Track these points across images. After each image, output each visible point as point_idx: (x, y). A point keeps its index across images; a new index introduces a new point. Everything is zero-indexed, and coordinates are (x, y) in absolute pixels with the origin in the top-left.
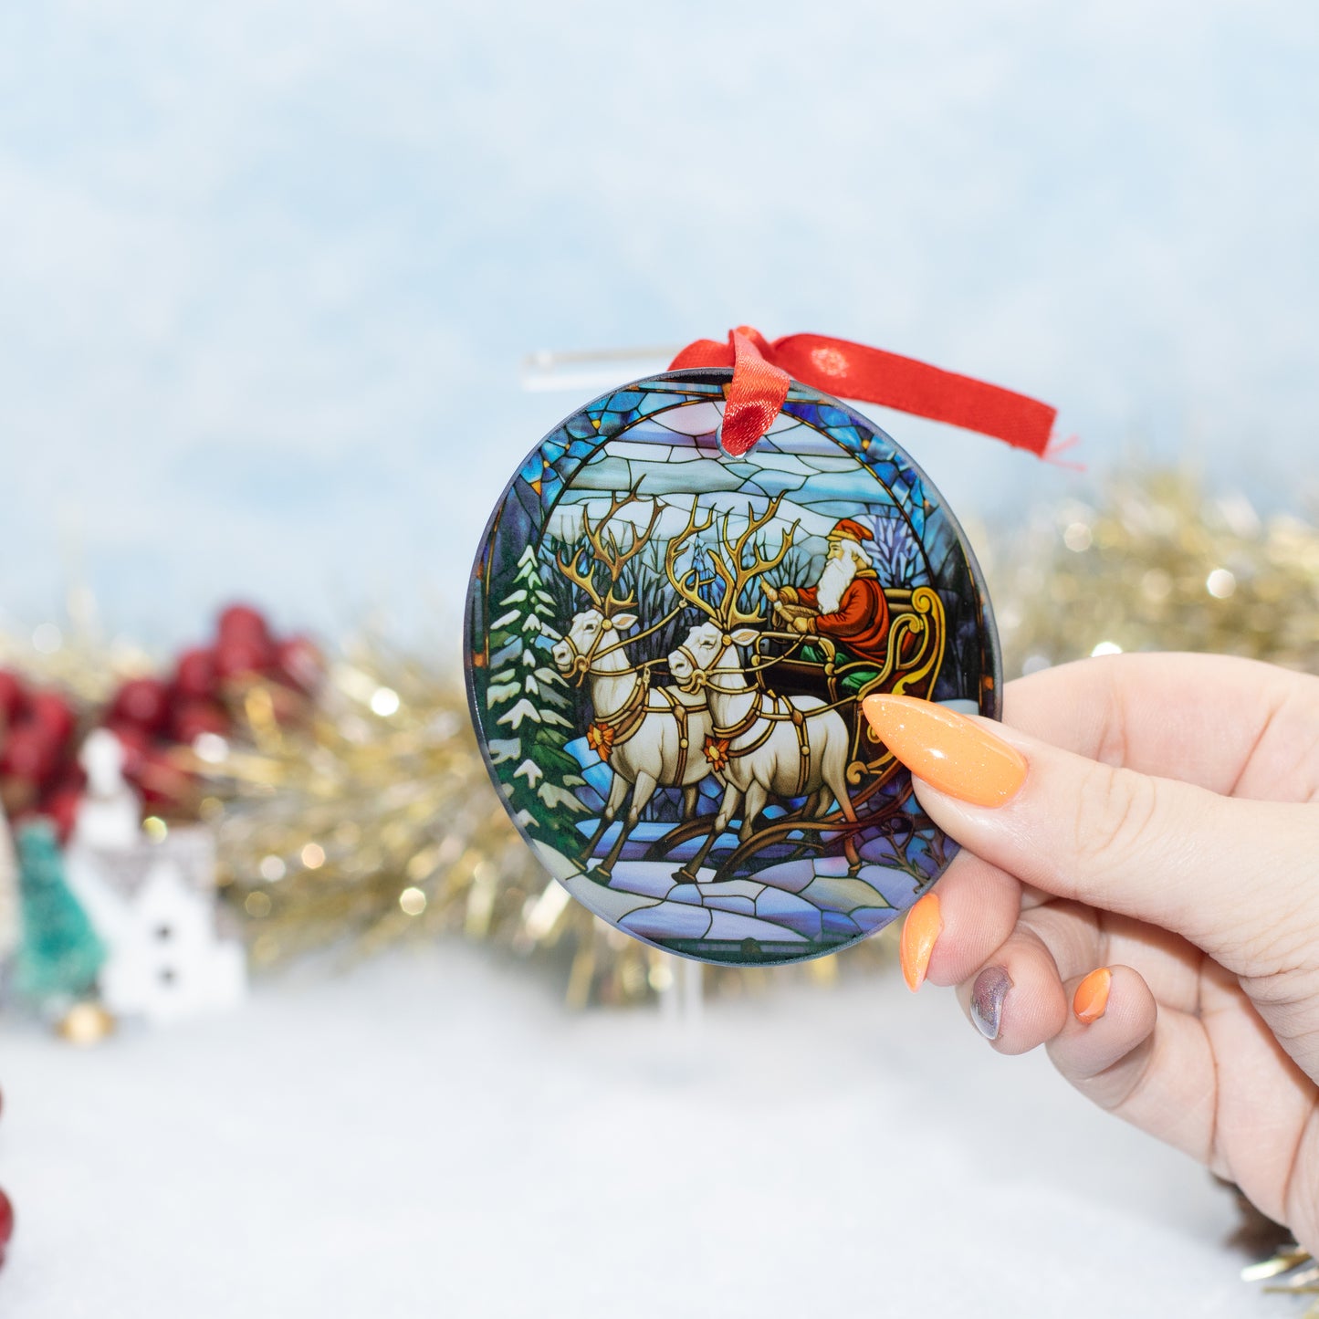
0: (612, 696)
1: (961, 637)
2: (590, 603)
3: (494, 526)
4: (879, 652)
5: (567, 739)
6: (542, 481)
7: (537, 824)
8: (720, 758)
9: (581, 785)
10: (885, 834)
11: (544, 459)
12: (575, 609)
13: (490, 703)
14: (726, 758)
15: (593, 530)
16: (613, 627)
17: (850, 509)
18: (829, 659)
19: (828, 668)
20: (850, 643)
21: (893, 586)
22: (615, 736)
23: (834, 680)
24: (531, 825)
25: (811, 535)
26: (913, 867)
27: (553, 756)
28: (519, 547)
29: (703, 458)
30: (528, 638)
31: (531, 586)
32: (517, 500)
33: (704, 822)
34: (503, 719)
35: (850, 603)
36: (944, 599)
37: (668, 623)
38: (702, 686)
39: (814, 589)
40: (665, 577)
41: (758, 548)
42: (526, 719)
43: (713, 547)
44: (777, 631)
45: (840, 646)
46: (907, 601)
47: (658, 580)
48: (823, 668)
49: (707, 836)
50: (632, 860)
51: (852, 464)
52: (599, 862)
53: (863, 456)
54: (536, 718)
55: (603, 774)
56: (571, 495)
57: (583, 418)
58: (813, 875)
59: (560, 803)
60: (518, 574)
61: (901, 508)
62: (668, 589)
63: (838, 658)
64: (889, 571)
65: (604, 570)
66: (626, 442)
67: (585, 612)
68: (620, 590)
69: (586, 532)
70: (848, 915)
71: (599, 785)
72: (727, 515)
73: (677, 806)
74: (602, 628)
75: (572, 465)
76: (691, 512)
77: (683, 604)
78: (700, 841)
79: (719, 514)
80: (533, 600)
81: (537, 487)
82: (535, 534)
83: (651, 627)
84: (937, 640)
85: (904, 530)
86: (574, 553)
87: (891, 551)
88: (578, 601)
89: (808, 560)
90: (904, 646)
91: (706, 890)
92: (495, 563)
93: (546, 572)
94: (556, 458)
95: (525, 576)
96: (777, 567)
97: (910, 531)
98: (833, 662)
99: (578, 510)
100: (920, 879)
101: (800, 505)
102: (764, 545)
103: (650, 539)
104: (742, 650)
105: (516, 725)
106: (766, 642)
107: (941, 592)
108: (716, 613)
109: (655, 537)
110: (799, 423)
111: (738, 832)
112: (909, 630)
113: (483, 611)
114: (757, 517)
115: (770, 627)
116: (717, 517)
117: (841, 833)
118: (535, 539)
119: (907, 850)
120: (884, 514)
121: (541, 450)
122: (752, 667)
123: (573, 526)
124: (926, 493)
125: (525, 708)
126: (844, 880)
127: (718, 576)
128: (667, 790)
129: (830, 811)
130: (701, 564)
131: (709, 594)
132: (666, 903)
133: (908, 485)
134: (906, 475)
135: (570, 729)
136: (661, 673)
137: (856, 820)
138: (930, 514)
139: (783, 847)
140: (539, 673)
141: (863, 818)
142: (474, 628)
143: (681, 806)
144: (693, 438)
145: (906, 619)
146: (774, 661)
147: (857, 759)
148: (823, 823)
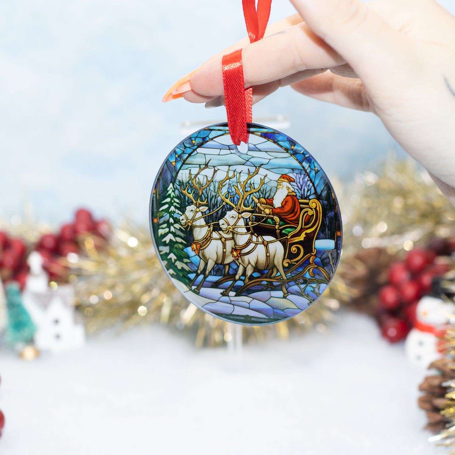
1: (328, 217)
3: (159, 177)
4: (296, 222)
5: (184, 247)
6: (175, 162)
7: (175, 274)
8: (237, 256)
9: (189, 262)
10: (298, 284)
11: (176, 154)
12: (187, 205)
13: (159, 235)
14: (239, 256)
15: (193, 178)
16: (200, 211)
17: (286, 171)
18: (277, 224)
19: (277, 227)
20: (285, 218)
21: (302, 199)
22: (201, 247)
23: (279, 231)
24: (173, 274)
25: (271, 180)
26: (307, 296)
27: (180, 252)
28: (168, 184)
29: (232, 153)
30: (171, 214)
31: (172, 197)
32: (167, 167)
33: (232, 277)
34: (164, 240)
35: (285, 204)
36: (322, 203)
37: (219, 210)
38: (231, 232)
39: (272, 199)
40: (218, 194)
41: (251, 185)
42: (171, 240)
43: (235, 184)
44: (258, 213)
45: (281, 219)
46: (308, 204)
47: (216, 195)
48: (275, 227)
50: (207, 288)
51: (287, 155)
53: (291, 152)
54: (174, 240)
55: (197, 259)
56: (185, 166)
57: (190, 140)
58: (270, 296)
59: (182, 268)
60: (167, 192)
61: (306, 171)
62: (219, 198)
63: (281, 223)
64: (301, 193)
65: (197, 191)
66: (204, 148)
67: (190, 205)
68: (202, 198)
69: (191, 179)
70: (283, 310)
71: (195, 262)
72: (240, 173)
73: (222, 271)
74: (196, 211)
75: (185, 156)
76: (227, 172)
77: (224, 204)
78: (230, 283)
79: (237, 173)
80: (173, 201)
81: (174, 164)
82: (173, 179)
83: (213, 211)
84: (319, 218)
85: (307, 178)
86: (186, 186)
87: (302, 186)
89: (270, 189)
90: (306, 220)
91: (232, 299)
92: (160, 189)
93: (177, 192)
94: (180, 154)
95: (170, 193)
96: (258, 191)
97: (309, 179)
98: (279, 225)
99: (188, 171)
100: (310, 300)
101: (267, 169)
102: (253, 183)
104: (245, 220)
105: (167, 242)
106: (254, 217)
107: (321, 201)
108: (236, 207)
109: (214, 181)
110: (267, 140)
111: (244, 281)
112: (308, 214)
113: (156, 204)
114: (251, 174)
115: (255, 212)
116: (237, 174)
117: (280, 283)
118: (173, 180)
119: (305, 290)
120: (299, 173)
121: (175, 151)
122: (249, 225)
123: (186, 177)
124: (316, 165)
125: (170, 237)
126: (281, 299)
127: (237, 194)
128: (219, 265)
129: (276, 276)
130: (231, 190)
131: (234, 200)
132: (218, 302)
133: (309, 162)
134: (308, 159)
135: (185, 244)
136: (216, 227)
137: (286, 279)
138: (318, 172)
139: (260, 286)
140: (176, 225)
141: (289, 278)
142: (153, 210)
143: (223, 271)
144: (228, 146)
145: (307, 210)
146: (257, 223)
147: (287, 258)
148: (274, 279)
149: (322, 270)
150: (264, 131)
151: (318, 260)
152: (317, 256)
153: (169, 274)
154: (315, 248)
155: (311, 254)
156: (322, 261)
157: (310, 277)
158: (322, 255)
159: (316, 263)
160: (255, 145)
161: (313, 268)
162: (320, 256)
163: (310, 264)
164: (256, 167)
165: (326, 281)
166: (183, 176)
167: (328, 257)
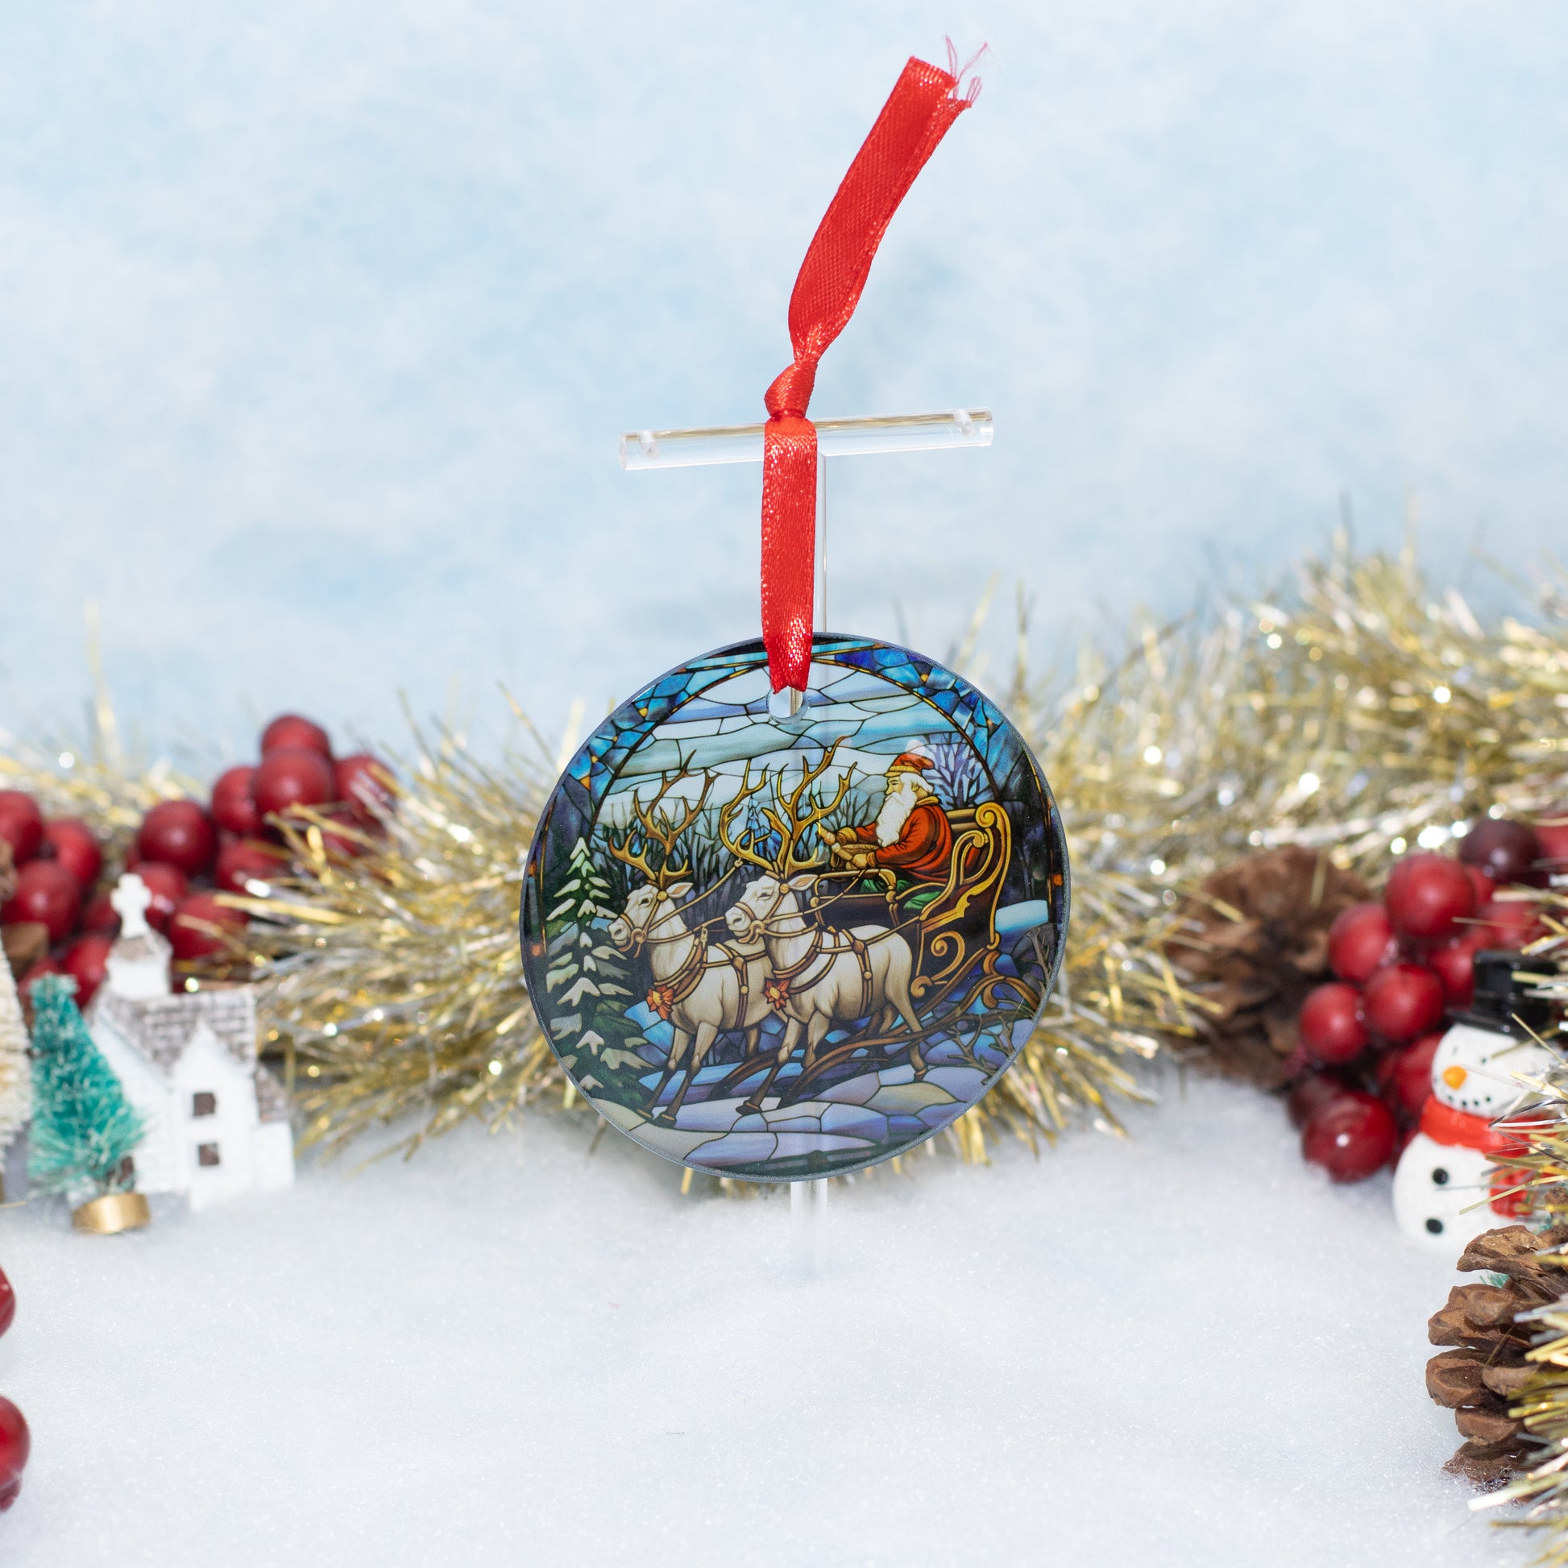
0: (669, 960)
1: (1028, 842)
2: (645, 879)
3: (544, 826)
4: (942, 872)
5: (626, 1006)
6: (591, 776)
7: (601, 1086)
8: (781, 997)
9: (643, 1045)
10: (952, 1037)
11: (592, 755)
12: (630, 888)
13: (550, 988)
14: (787, 995)
15: (644, 812)
16: (668, 897)
19: (889, 896)
20: (912, 869)
21: (956, 808)
22: (675, 995)
23: (896, 905)
24: (595, 1087)
25: (869, 776)
26: (979, 1062)
27: (614, 1023)
28: (570, 841)
29: (754, 724)
32: (567, 798)
33: (770, 1058)
34: (563, 999)
35: (910, 832)
36: (1010, 811)
37: (724, 883)
38: (760, 935)
39: (873, 825)
40: (719, 843)
41: (814, 798)
42: (586, 996)
43: (768, 805)
44: (836, 871)
45: (901, 874)
46: (972, 819)
47: (713, 846)
48: (885, 897)
49: (770, 1069)
50: (696, 1103)
51: (911, 700)
52: (664, 1109)
53: (921, 691)
54: (595, 992)
55: (664, 1031)
56: (620, 784)
57: (631, 709)
58: (878, 1086)
59: (623, 1064)
60: (571, 866)
61: (962, 733)
62: (723, 853)
63: (899, 885)
64: (951, 795)
65: (658, 845)
66: (674, 723)
67: (639, 888)
68: (674, 862)
69: (638, 814)
70: (915, 1115)
71: (660, 1041)
72: (780, 773)
73: (738, 1048)
74: (657, 900)
75: (620, 756)
76: (744, 777)
77: (738, 863)
78: (764, 1074)
79: (773, 773)
80: (587, 887)
81: (586, 782)
82: (586, 826)
83: (706, 891)
84: (1003, 849)
85: (967, 752)
86: (626, 836)
87: (953, 775)
88: (632, 880)
89: (866, 799)
90: (968, 862)
91: (770, 1117)
92: (548, 860)
93: (599, 859)
94: (605, 751)
95: (578, 866)
96: (834, 812)
97: (972, 753)
98: (894, 890)
99: (629, 796)
100: (987, 1071)
101: (857, 749)
103: (702, 810)
104: (800, 895)
106: (825, 883)
107: (1007, 804)
108: (773, 866)
109: (707, 807)
110: (853, 671)
111: (801, 1060)
112: (973, 846)
113: (538, 904)
114: (812, 769)
115: (828, 868)
116: (771, 777)
117: (905, 1044)
118: (587, 830)
119: (974, 1047)
120: (944, 741)
121: (588, 747)
122: (811, 908)
123: (624, 811)
124: (989, 712)
125: (584, 985)
126: (909, 1085)
127: (773, 831)
128: (729, 1035)
129: (894, 1026)
130: (756, 823)
131: (765, 849)
132: (730, 1135)
133: (970, 708)
134: (967, 700)
135: (629, 997)
136: (718, 931)
137: (921, 1029)
138: (994, 732)
139: (846, 1066)
140: (597, 952)
141: (928, 1026)
142: (530, 923)
143: (743, 1047)
144: (743, 707)
145: (970, 836)
146: (834, 899)
147: (921, 974)
148: (887, 1038)
149: (1017, 984)
150: (844, 647)
151: (1005, 960)
152: (1003, 950)
153: (584, 1088)
154: (995, 932)
155: (986, 949)
156: (1017, 961)
157: (985, 1011)
158: (1016, 946)
159: (1000, 970)
160: (819, 691)
161: (993, 985)
162: (1009, 950)
163: (985, 975)
165: (1030, 1010)
166: (616, 809)
167: (1032, 948)
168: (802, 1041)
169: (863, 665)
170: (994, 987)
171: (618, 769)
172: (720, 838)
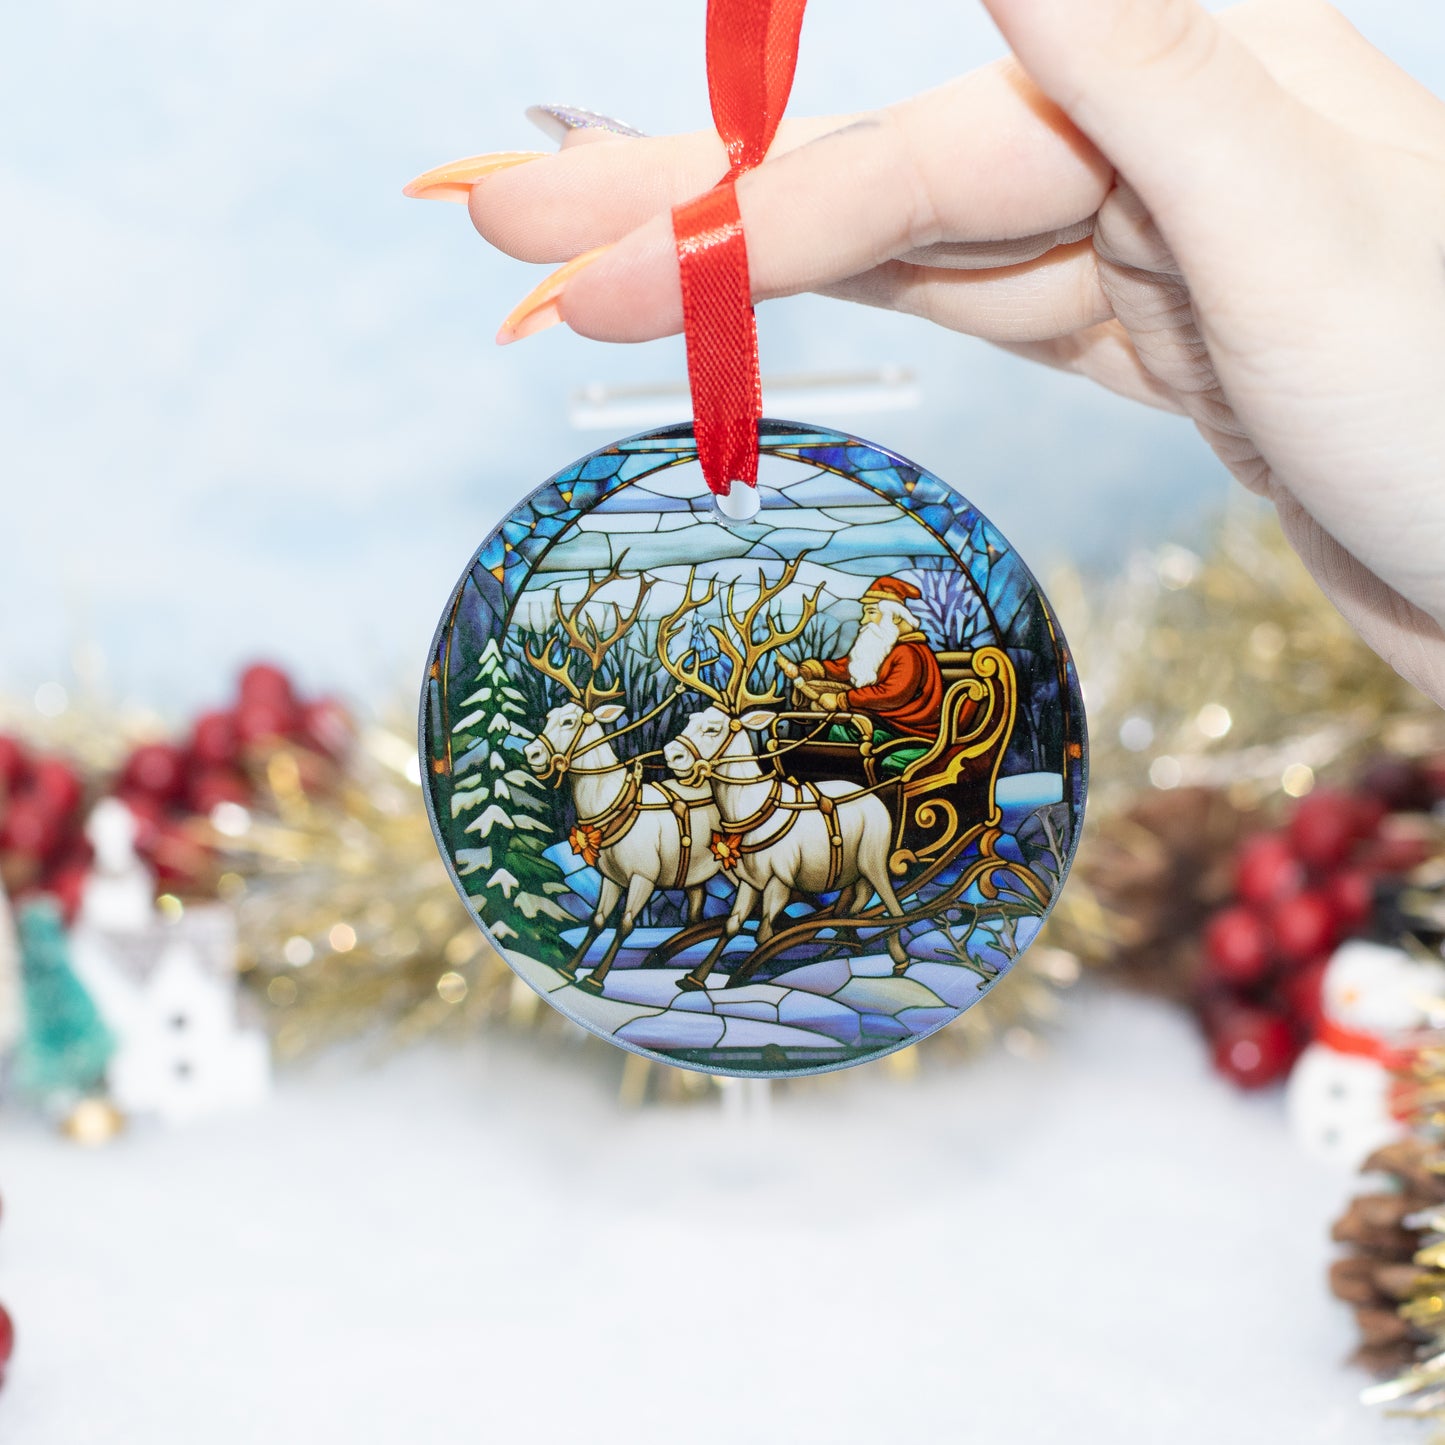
0: (597, 796)
1: (1037, 701)
2: (568, 696)
3: (449, 620)
4: (931, 725)
5: (545, 845)
6: (504, 567)
7: (515, 935)
8: (731, 855)
9: (565, 893)
10: (940, 927)
11: (505, 542)
12: (550, 705)
13: (455, 812)
14: (738, 854)
15: (567, 616)
16: (595, 720)
17: (890, 565)
18: (865, 738)
19: (864, 748)
20: (892, 718)
21: (947, 649)
22: (603, 838)
23: (872, 760)
24: (508, 936)
25: (840, 599)
26: (975, 962)
27: (530, 863)
28: (479, 642)
29: (700, 523)
30: (494, 741)
31: (496, 683)
32: (476, 589)
33: (716, 925)
34: (471, 828)
35: (890, 673)
36: (1016, 661)
37: (662, 711)
38: (706, 778)
39: (845, 660)
41: (773, 619)
42: (497, 827)
44: (798, 710)
45: (877, 722)
46: (967, 664)
47: (649, 665)
48: (858, 748)
49: (717, 940)
50: (627, 969)
51: (893, 512)
52: (590, 972)
53: (906, 502)
54: (509, 824)
55: (590, 880)
56: (538, 580)
57: (552, 491)
58: (849, 976)
59: (540, 913)
60: (480, 671)
61: (957, 559)
62: (662, 675)
63: (877, 736)
64: (942, 632)
65: (583, 658)
66: (604, 513)
67: (561, 706)
68: (603, 679)
69: (559, 618)
71: (585, 890)
72: (732, 585)
73: (679, 909)
74: (583, 723)
75: (539, 546)
76: (688, 586)
77: (680, 689)
78: (710, 944)
79: (722, 585)
80: (499, 698)
81: (499, 574)
82: (499, 626)
83: (641, 718)
84: (1006, 706)
85: (962, 582)
86: (546, 643)
87: (944, 609)
88: (552, 695)
89: (837, 627)
90: (963, 716)
91: (717, 996)
92: (453, 661)
93: (513, 666)
94: (520, 539)
95: (489, 672)
96: (797, 639)
97: (969, 584)
98: (870, 741)
99: (549, 595)
100: (985, 974)
101: (825, 565)
102: (779, 615)
103: (637, 620)
104: (754, 735)
105: (485, 834)
106: (785, 724)
107: (1011, 651)
109: (643, 617)
110: (822, 471)
111: (755, 934)
112: (968, 698)
113: (442, 713)
114: (770, 584)
115: (789, 706)
117: (883, 929)
118: (500, 629)
119: (970, 942)
120: (934, 567)
121: (501, 532)
122: (768, 752)
123: (543, 613)
124: (990, 537)
125: (495, 814)
126: (887, 980)
127: (722, 655)
129: (869, 906)
130: (701, 643)
131: (712, 676)
132: (669, 1012)
133: (967, 529)
134: (964, 519)
135: (549, 834)
136: (655, 767)
137: (902, 914)
138: (997, 561)
139: (810, 947)
140: (510, 776)
141: (910, 911)
142: (432, 733)
144: (686, 502)
145: (965, 685)
146: (796, 744)
147: (903, 847)
148: (861, 919)
149: (1023, 873)
150: (812, 440)
151: (1007, 841)
152: (1005, 829)
153: (495, 936)
154: (995, 805)
155: (984, 825)
156: (1023, 843)
157: (983, 901)
158: (1022, 825)
159: (1000, 853)
160: (779, 490)
161: (992, 870)
162: (1013, 830)
163: (982, 857)
164: (787, 561)
165: (1039, 906)
166: (534, 610)
167: (1041, 831)
168: (756, 912)
169: (833, 464)
170: (993, 872)
171: (537, 561)
172: (659, 657)
